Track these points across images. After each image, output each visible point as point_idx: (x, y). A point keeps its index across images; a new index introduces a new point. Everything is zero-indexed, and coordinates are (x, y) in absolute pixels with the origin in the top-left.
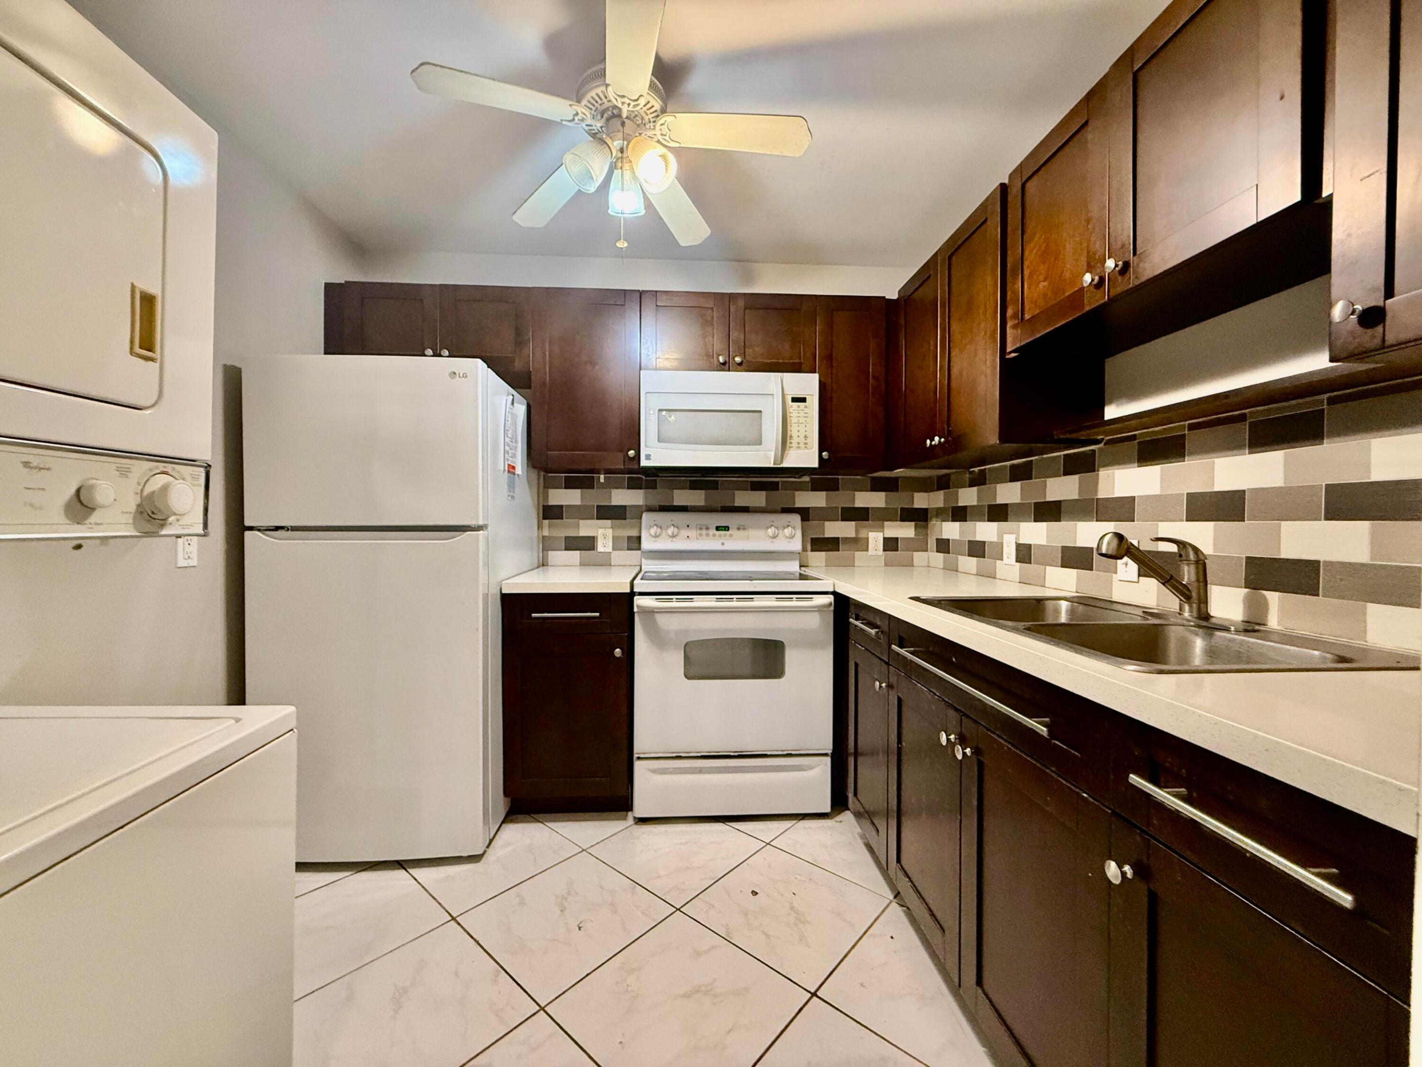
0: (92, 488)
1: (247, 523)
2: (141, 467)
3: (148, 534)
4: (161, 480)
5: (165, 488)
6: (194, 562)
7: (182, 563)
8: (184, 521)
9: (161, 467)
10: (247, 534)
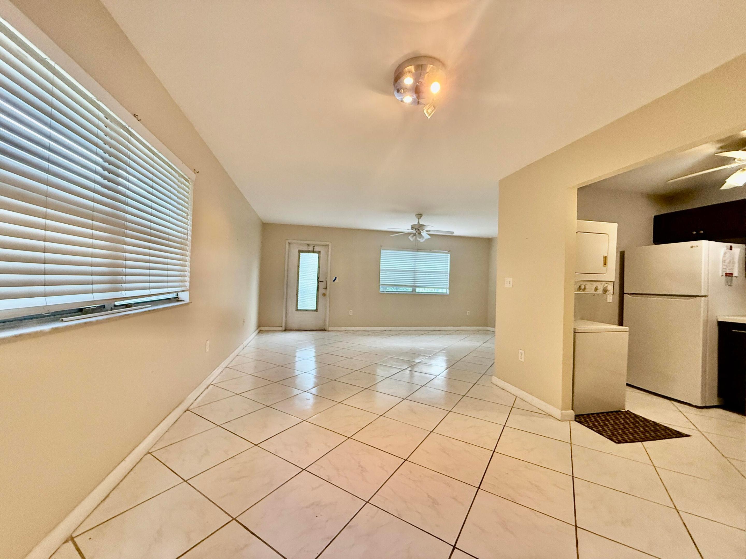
0: (598, 286)
1: (625, 292)
2: (604, 283)
3: (604, 294)
4: (606, 285)
5: (607, 286)
6: (611, 301)
7: (608, 301)
8: (610, 292)
9: (607, 283)
10: (625, 295)
